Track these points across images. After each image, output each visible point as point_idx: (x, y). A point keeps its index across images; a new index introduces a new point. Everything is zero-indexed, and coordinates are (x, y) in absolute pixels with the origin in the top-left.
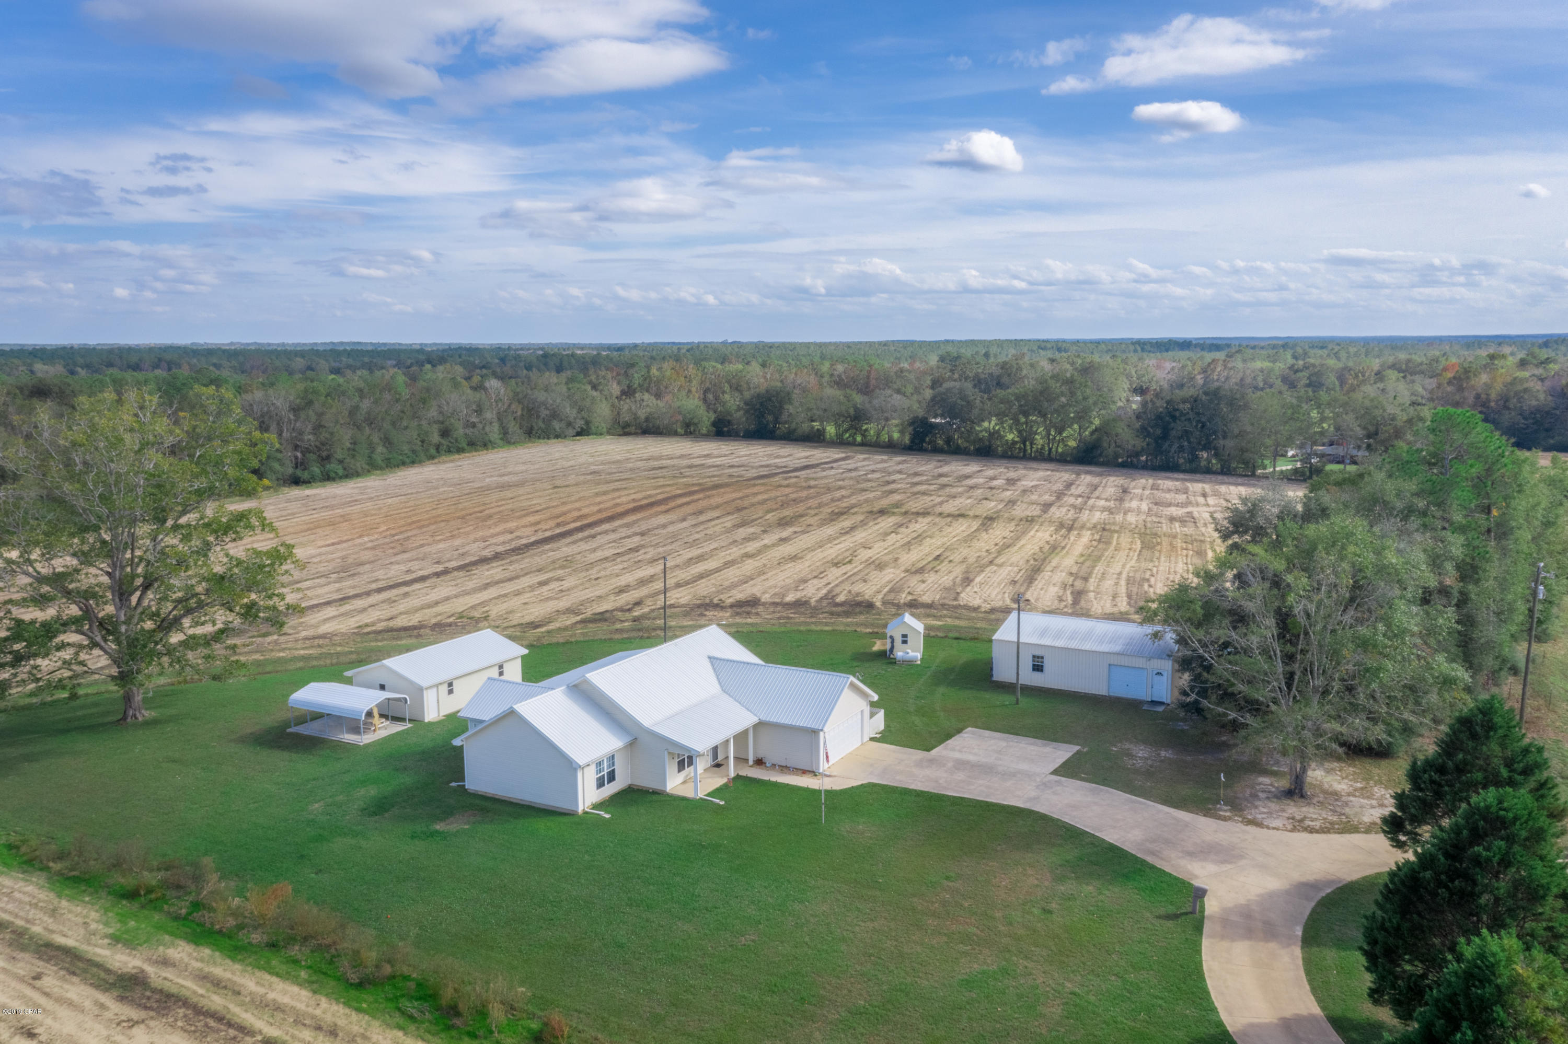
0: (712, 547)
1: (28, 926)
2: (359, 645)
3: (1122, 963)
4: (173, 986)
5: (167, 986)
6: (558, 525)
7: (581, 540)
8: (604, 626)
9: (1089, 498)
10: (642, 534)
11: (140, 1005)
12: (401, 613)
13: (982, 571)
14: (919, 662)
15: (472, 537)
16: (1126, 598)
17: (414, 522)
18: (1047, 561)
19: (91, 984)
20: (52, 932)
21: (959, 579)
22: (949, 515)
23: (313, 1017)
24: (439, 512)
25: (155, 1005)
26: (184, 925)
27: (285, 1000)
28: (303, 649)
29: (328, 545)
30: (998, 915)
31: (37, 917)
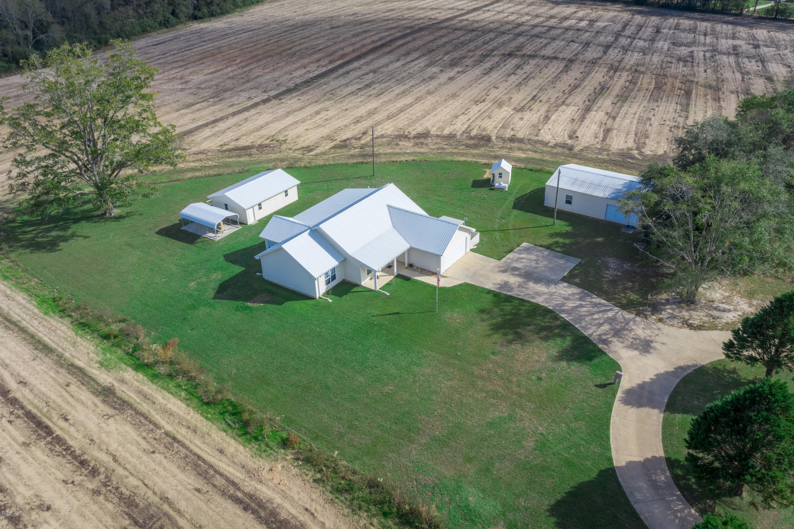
0: (411, 84)
1: (63, 352)
2: (221, 161)
3: (570, 415)
4: (126, 396)
5: (123, 395)
6: (331, 62)
7: (342, 75)
8: (344, 152)
9: (634, 38)
10: (374, 71)
11: (112, 406)
12: (243, 135)
13: (557, 110)
14: (507, 189)
15: (284, 70)
16: (633, 136)
17: (254, 56)
18: (596, 102)
19: (91, 391)
20: (73, 357)
21: (542, 117)
22: (548, 58)
23: (187, 421)
24: (269, 48)
25: (118, 407)
26: (131, 359)
27: (174, 409)
28: (193, 161)
29: (210, 74)
30: (514, 380)
31: (67, 347)
